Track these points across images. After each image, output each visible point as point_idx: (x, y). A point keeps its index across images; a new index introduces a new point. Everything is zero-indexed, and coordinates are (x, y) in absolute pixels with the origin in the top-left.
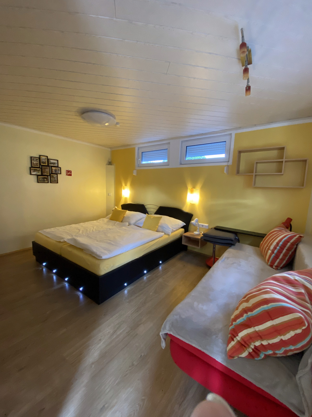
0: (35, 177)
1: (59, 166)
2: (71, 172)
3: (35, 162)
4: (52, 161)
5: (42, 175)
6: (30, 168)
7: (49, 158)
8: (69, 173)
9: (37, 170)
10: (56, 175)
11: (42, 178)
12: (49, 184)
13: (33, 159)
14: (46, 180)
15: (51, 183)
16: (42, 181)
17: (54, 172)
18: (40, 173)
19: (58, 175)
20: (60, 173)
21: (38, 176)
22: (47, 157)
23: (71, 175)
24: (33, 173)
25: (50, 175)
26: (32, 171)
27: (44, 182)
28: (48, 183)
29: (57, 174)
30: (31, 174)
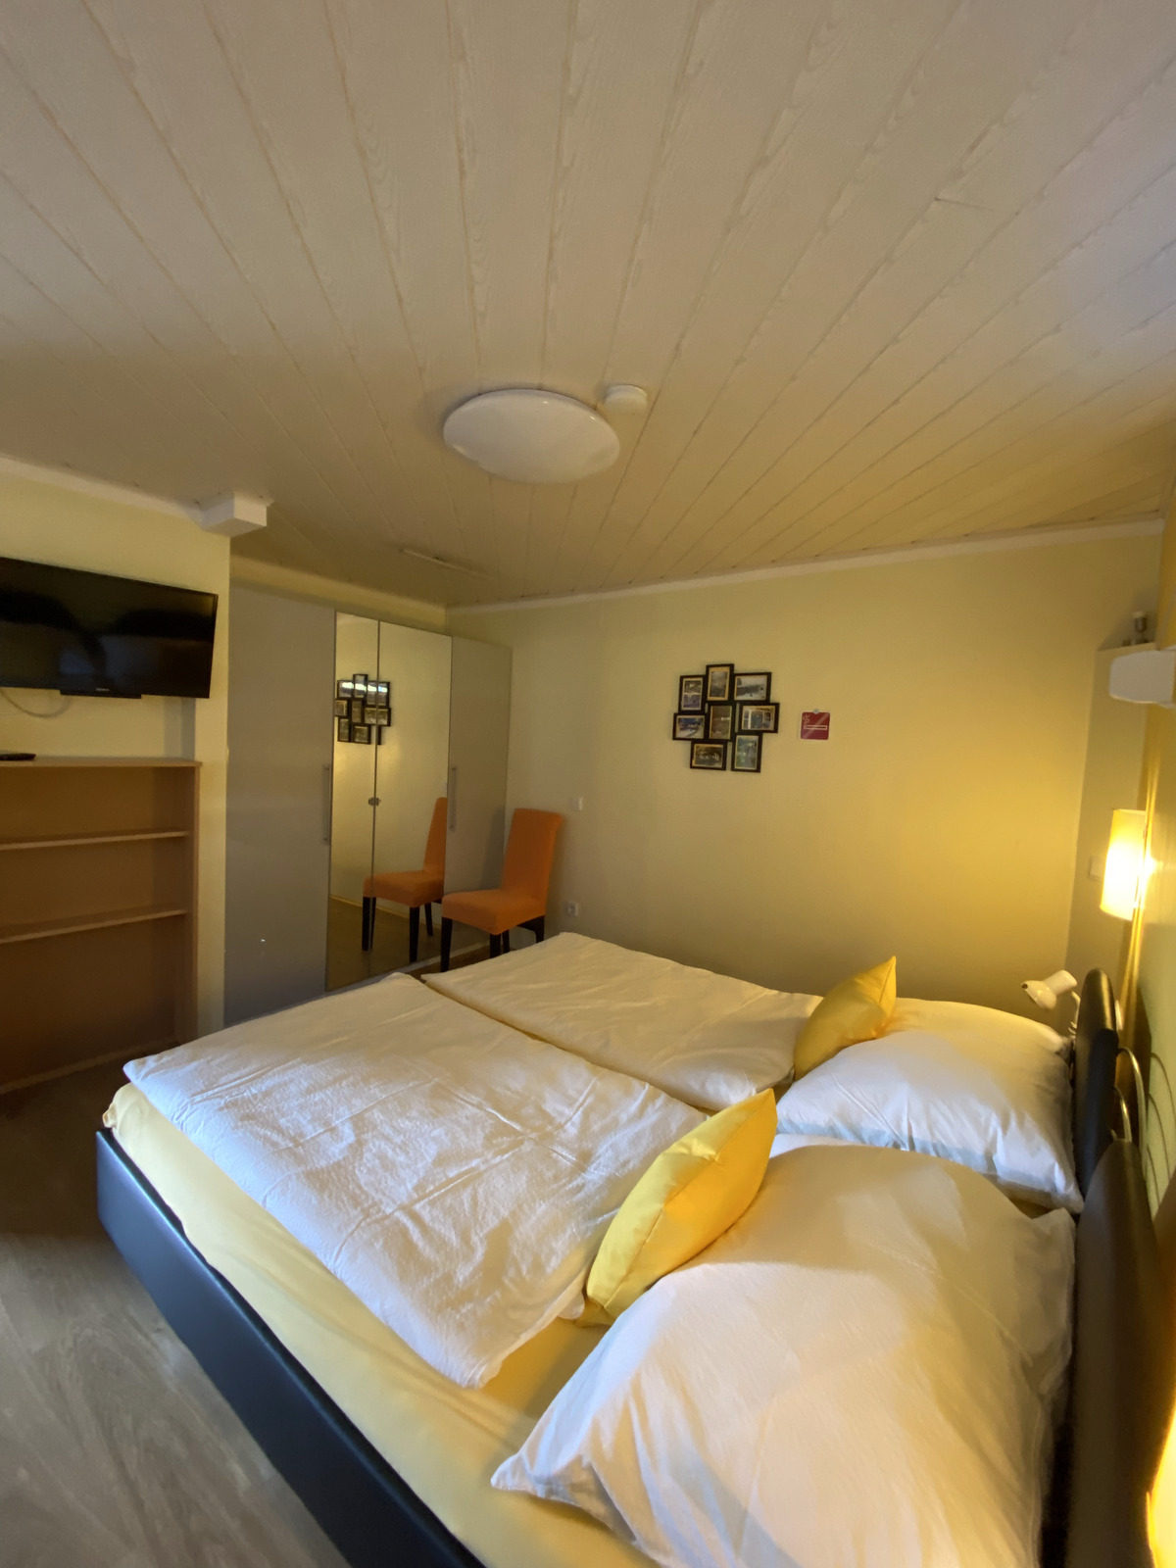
0: (688, 744)
1: (774, 698)
2: (827, 722)
3: (690, 694)
4: (747, 681)
5: (706, 740)
6: (675, 715)
7: (738, 669)
8: (816, 725)
9: (692, 722)
10: (755, 738)
11: (707, 749)
12: (728, 773)
13: (688, 683)
14: (717, 757)
15: (733, 769)
16: (704, 762)
17: (749, 727)
18: (699, 735)
19: (766, 737)
20: (771, 728)
21: (694, 741)
22: (731, 666)
23: (824, 735)
24: (680, 734)
25: (733, 739)
26: (678, 728)
27: (709, 767)
28: (724, 768)
29: (760, 734)
30: (675, 738)
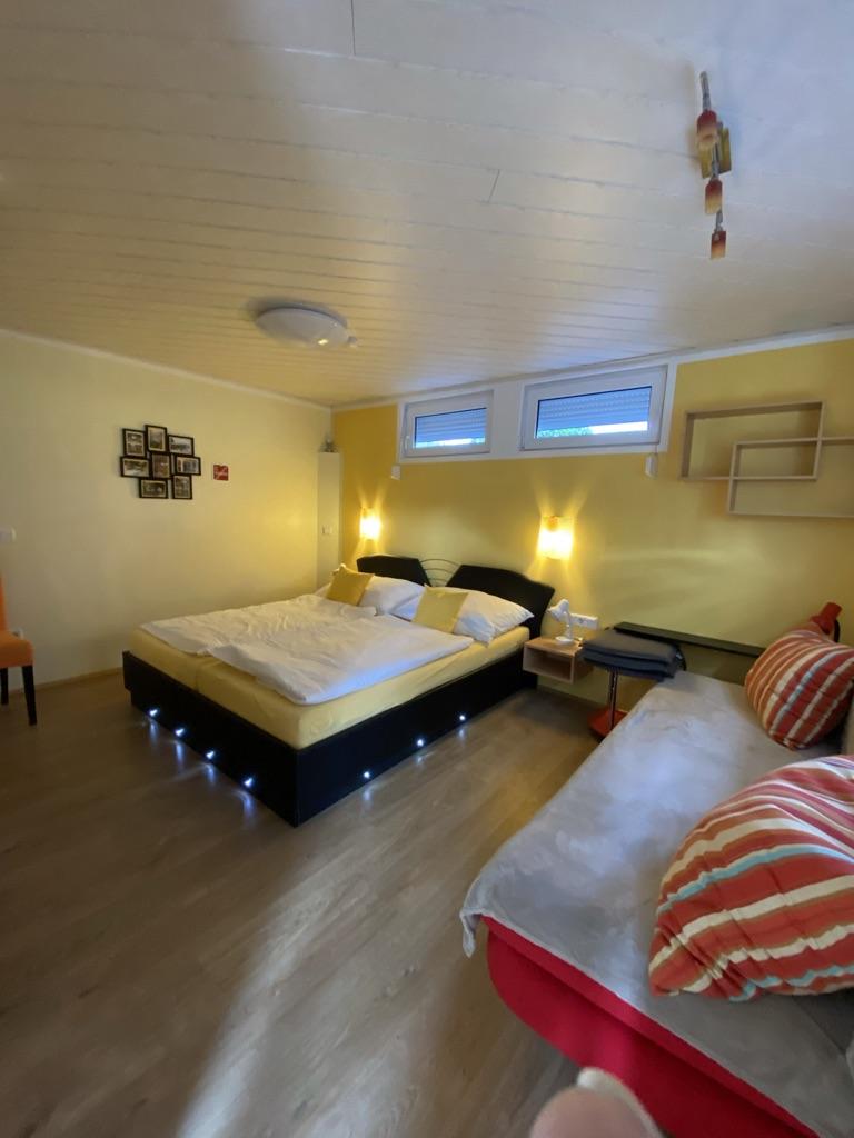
0: (134, 482)
1: (196, 454)
2: (227, 471)
3: (133, 444)
4: (177, 441)
5: (151, 477)
6: (121, 458)
7: (169, 432)
8: (221, 473)
9: (137, 464)
10: (187, 478)
11: (152, 485)
12: (170, 501)
13: (130, 435)
14: (160, 490)
15: (174, 498)
16: (150, 493)
17: (182, 471)
18: (145, 473)
19: (194, 477)
20: (197, 471)
21: (140, 479)
22: (165, 429)
23: (225, 478)
24: (127, 472)
25: (172, 478)
26: (125, 467)
27: (155, 496)
28: (167, 497)
29: (190, 475)
30: (122, 475)
